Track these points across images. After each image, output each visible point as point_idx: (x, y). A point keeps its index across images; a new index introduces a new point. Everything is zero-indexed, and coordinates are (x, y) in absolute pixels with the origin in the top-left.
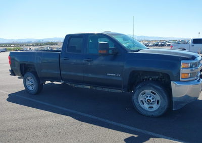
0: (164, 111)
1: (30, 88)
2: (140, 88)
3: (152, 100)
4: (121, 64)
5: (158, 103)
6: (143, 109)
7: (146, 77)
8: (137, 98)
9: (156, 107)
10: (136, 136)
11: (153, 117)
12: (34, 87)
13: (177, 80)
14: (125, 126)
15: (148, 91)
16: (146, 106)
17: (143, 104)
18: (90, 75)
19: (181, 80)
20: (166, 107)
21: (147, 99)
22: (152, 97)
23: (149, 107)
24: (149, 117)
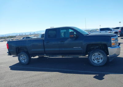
0: (105, 62)
1: (23, 61)
2: (92, 52)
3: (99, 58)
4: (81, 41)
5: (102, 59)
6: (94, 63)
7: (92, 48)
8: (91, 58)
9: (101, 61)
10: (98, 75)
11: (100, 66)
12: (26, 60)
13: (111, 46)
14: (89, 72)
15: (96, 54)
16: (96, 62)
17: (94, 60)
18: (63, 49)
19: (112, 46)
20: (106, 61)
21: (96, 58)
22: (99, 56)
23: (98, 62)
24: (98, 66)
